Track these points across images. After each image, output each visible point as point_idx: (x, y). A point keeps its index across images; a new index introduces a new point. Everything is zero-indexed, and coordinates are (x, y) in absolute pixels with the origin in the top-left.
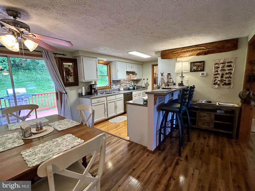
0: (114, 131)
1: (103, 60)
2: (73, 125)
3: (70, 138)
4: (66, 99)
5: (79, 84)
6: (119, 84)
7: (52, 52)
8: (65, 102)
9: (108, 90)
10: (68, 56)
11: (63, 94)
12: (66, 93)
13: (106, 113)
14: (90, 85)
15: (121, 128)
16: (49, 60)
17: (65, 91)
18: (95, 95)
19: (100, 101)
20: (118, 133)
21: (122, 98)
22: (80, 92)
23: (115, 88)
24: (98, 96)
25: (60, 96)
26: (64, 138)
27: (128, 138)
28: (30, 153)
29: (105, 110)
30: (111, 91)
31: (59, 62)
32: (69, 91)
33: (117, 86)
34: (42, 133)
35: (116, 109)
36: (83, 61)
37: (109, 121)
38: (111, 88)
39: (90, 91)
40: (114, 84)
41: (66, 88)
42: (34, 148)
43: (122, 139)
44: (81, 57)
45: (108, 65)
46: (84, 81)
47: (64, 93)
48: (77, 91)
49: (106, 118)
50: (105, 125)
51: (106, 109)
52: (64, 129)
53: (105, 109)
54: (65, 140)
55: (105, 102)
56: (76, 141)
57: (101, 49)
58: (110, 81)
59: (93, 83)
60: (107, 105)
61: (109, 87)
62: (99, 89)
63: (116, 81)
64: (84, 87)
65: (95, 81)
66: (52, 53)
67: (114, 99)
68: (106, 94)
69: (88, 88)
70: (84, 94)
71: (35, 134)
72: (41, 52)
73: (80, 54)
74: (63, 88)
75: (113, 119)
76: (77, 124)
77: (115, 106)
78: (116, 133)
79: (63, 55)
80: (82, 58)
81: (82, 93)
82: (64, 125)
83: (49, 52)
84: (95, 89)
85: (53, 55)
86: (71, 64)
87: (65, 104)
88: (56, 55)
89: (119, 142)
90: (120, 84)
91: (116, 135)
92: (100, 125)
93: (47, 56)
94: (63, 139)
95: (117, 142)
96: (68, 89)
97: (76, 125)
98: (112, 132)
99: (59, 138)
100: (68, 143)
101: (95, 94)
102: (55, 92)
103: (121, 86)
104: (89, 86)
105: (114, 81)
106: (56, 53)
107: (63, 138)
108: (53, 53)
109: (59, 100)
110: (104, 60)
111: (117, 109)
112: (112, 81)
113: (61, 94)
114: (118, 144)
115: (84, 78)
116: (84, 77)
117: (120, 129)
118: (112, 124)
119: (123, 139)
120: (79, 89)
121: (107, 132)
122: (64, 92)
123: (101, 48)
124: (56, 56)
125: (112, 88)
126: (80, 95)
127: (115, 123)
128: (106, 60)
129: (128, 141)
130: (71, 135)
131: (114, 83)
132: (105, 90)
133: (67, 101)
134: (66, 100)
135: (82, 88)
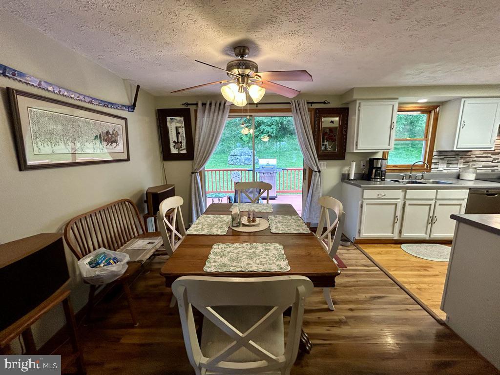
0: (406, 276)
1: (416, 101)
2: (298, 230)
3: (276, 252)
4: (318, 182)
5: (347, 156)
6: (463, 161)
7: (305, 101)
8: (315, 186)
9: (419, 174)
10: (333, 105)
11: (314, 173)
12: (319, 172)
13: (397, 226)
14: (370, 159)
15: (430, 276)
16: (300, 115)
17: (318, 168)
18: (378, 183)
19: (384, 197)
20: (415, 286)
21: (463, 199)
22: (347, 173)
23: (446, 171)
24: (384, 184)
25: (309, 174)
26: (269, 247)
27: (443, 316)
28: (221, 250)
29: (394, 219)
30: (425, 177)
31: (315, 117)
32: (326, 168)
33: (451, 166)
34: (251, 227)
35: (430, 225)
36: (359, 110)
37: (404, 246)
38: (429, 169)
39: (367, 173)
40: (440, 161)
41: (320, 163)
42: (228, 245)
43: (421, 308)
44: (358, 102)
45: (430, 112)
46: (355, 151)
47: (316, 172)
48: (341, 169)
49: (395, 239)
50: (387, 253)
51: (399, 217)
52: (280, 232)
53: (395, 217)
54: (267, 253)
55: (400, 203)
56: (278, 263)
57: (407, 75)
58: (431, 151)
59: (379, 156)
60: (404, 207)
61: (423, 166)
62: (393, 171)
63: (454, 153)
64: (355, 163)
65: (383, 152)
66: (306, 103)
67: (432, 199)
68: (409, 183)
69: (363, 166)
70: (352, 178)
71: (244, 225)
72: (289, 103)
73: (355, 97)
74: (315, 162)
75: (415, 246)
76: (305, 232)
77: (429, 217)
78: (410, 283)
79: (324, 103)
80: (360, 103)
81: (349, 175)
82: (285, 225)
83: (301, 102)
84: (380, 168)
85: (306, 106)
86: (337, 119)
87: (314, 190)
88: (313, 105)
89: (408, 310)
90: (468, 162)
91: (407, 286)
92: (375, 247)
93: (299, 110)
94: (266, 249)
95: (402, 306)
96: (324, 165)
97: (301, 231)
98: (400, 276)
99: (262, 246)
100: (266, 259)
101: (378, 180)
102: (303, 168)
103: (468, 168)
104: (367, 161)
105: (443, 154)
106: (312, 101)
107: (267, 247)
108: (308, 103)
109: (307, 181)
110: (419, 101)
111: (433, 225)
112: (434, 154)
113: (311, 171)
114: (400, 312)
115: (357, 145)
116: (357, 142)
117: (427, 279)
118: (406, 257)
119: (425, 309)
120: (345, 165)
121: (386, 269)
122: (316, 170)
123: (408, 72)
124: (311, 107)
125: (433, 171)
126: (345, 178)
127: (416, 257)
128: (425, 100)
129: (440, 322)
130: (281, 247)
131: (443, 157)
132: (409, 173)
133: (317, 185)
134: (316, 182)
135: (350, 165)
